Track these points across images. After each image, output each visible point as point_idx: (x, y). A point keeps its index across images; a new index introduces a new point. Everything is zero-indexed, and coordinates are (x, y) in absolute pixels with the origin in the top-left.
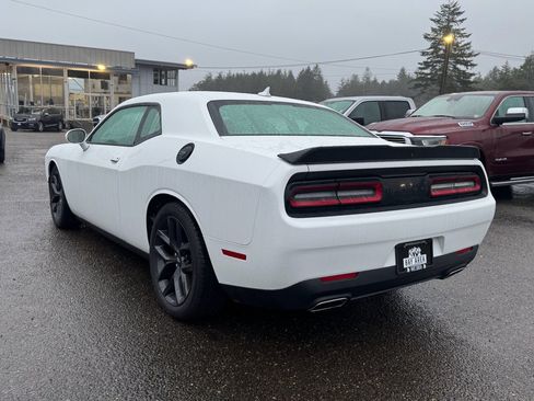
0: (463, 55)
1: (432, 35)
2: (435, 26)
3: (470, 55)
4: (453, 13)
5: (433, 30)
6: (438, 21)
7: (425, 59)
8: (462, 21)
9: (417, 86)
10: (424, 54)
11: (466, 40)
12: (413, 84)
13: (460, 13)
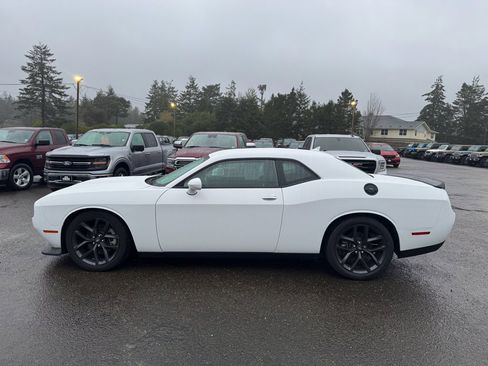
0: (57, 87)
1: (28, 68)
2: (31, 61)
3: (63, 88)
4: (44, 53)
5: (29, 64)
6: (33, 58)
7: (25, 86)
8: (52, 61)
9: (21, 107)
10: (23, 82)
11: (58, 77)
12: (16, 106)
13: (49, 55)
